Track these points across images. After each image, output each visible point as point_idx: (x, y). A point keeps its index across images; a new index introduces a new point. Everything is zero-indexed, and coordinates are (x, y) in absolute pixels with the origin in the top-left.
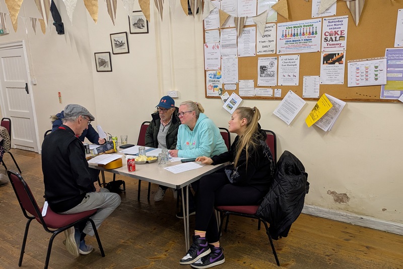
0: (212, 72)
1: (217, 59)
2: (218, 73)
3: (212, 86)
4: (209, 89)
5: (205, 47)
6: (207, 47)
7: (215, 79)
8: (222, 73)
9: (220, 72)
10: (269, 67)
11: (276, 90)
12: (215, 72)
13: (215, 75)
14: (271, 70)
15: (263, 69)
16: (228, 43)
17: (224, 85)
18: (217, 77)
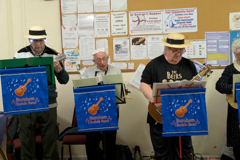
0: (70, 51)
1: (75, 39)
2: (76, 51)
3: (70, 63)
4: (68, 65)
5: (63, 29)
6: (65, 28)
7: (73, 56)
8: (80, 51)
9: (77, 51)
10: (123, 45)
11: (129, 64)
12: (73, 50)
13: (73, 53)
14: (124, 48)
15: (118, 47)
16: (85, 25)
17: (82, 61)
18: (74, 54)
